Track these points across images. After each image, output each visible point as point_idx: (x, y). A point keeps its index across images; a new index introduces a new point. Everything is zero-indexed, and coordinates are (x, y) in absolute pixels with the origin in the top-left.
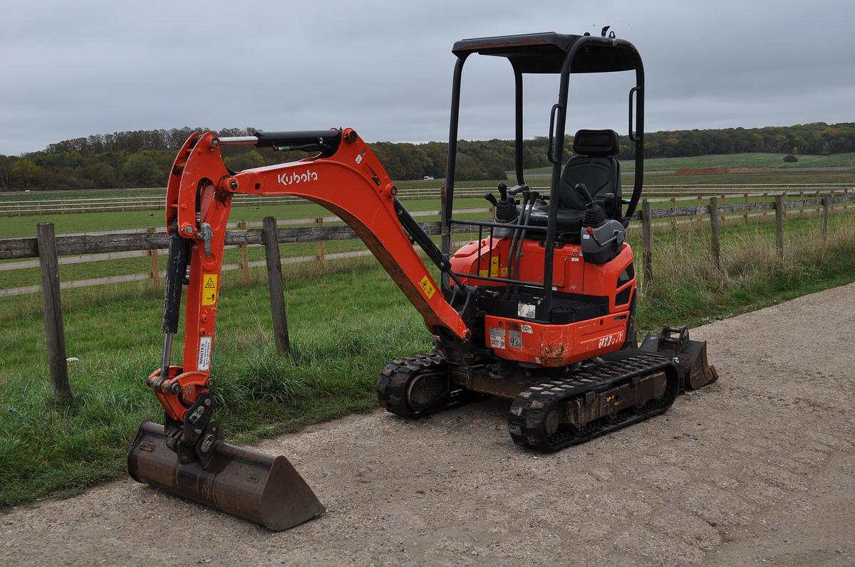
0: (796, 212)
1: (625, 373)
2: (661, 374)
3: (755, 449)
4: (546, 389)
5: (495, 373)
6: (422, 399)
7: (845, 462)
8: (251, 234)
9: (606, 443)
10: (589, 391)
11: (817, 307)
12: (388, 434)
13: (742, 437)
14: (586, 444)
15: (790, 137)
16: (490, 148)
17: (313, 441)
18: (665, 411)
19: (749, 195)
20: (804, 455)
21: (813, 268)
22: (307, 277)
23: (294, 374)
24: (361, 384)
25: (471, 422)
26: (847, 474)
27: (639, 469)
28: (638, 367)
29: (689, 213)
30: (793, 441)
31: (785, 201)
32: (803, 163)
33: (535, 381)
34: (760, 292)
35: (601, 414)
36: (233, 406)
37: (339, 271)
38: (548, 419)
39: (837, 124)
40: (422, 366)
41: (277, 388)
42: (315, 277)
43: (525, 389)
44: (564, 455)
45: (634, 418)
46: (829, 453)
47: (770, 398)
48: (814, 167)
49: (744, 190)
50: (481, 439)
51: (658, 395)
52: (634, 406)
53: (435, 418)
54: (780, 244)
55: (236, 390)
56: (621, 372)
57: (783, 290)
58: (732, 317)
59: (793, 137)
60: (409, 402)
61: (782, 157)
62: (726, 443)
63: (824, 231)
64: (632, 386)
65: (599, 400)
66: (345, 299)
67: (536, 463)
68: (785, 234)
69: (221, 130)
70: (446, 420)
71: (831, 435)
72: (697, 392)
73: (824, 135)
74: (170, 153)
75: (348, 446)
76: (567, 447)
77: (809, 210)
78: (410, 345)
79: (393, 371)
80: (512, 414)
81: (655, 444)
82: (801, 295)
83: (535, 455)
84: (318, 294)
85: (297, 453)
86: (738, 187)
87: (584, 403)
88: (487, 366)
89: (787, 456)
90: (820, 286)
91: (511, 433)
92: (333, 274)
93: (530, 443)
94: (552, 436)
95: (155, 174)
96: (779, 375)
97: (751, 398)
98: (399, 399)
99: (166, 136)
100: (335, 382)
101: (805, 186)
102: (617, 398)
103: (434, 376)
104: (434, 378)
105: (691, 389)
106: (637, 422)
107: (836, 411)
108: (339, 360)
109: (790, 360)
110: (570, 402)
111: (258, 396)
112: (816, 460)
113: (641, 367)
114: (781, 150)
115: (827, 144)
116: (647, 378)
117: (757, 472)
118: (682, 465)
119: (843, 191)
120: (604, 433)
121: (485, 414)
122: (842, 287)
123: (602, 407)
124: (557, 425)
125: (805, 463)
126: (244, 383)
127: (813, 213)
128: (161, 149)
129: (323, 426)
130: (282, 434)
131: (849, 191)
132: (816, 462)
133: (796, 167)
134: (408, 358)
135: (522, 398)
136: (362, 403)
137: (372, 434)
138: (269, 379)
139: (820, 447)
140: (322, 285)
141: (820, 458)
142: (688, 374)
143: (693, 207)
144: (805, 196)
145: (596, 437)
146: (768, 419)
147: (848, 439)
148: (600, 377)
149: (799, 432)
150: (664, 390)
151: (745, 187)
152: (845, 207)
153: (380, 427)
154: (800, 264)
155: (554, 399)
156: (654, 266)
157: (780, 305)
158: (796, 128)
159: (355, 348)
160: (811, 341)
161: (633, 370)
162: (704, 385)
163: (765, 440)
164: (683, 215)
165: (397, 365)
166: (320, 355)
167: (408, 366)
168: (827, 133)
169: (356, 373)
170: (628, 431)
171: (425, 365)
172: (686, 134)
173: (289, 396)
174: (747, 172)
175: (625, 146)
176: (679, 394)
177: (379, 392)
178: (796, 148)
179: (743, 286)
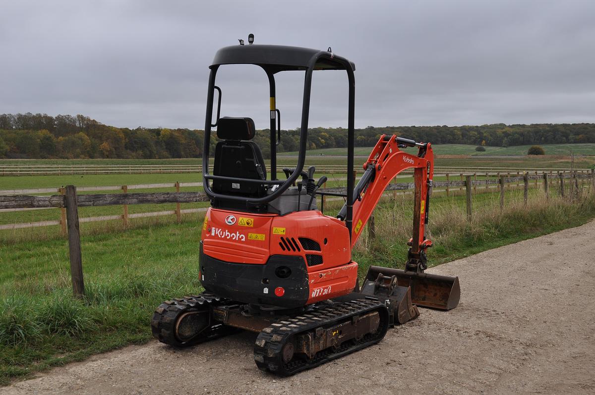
0: (483, 188)
1: (347, 313)
2: (376, 313)
3: (445, 373)
4: (285, 325)
5: (246, 312)
6: (188, 332)
7: (511, 381)
8: (55, 199)
9: (331, 367)
10: (318, 327)
11: (495, 259)
12: (158, 361)
13: (435, 362)
14: (315, 369)
15: (480, 133)
16: (263, 136)
17: (95, 368)
18: (379, 342)
19: (450, 175)
20: (481, 377)
21: (493, 231)
22: (113, 231)
23: (85, 313)
24: (140, 320)
25: (227, 351)
26: (513, 391)
27: (355, 389)
28: (357, 308)
29: (402, 188)
30: (473, 365)
31: (473, 180)
32: (489, 152)
33: (277, 319)
34: (454, 248)
35: (329, 345)
36: (31, 340)
37: (139, 228)
38: (285, 349)
39: (513, 125)
40: (188, 305)
41: (70, 324)
42: (119, 231)
43: (268, 325)
44: (297, 379)
45: (354, 348)
46: (500, 375)
47: (457, 331)
48: (497, 155)
49: (447, 171)
50: (233, 366)
51: (373, 330)
52: (354, 338)
53: (198, 348)
54: (469, 211)
55: (34, 326)
56: (344, 312)
57: (471, 246)
58: (433, 267)
59: (482, 133)
60: (177, 334)
61: (474, 147)
62: (423, 367)
63: (502, 203)
64: (352, 323)
65: (326, 333)
66: (140, 249)
67: (274, 385)
68: (474, 205)
69: (57, 116)
70: (205, 350)
71: (502, 360)
72: (403, 326)
73: (503, 133)
74: (15, 133)
75: (124, 373)
76: (300, 372)
77: (493, 187)
78: (183, 288)
79: (165, 310)
80: (257, 345)
81: (368, 368)
82: (484, 250)
83: (275, 379)
84: (119, 245)
85: (81, 379)
86: (443, 168)
87: (314, 337)
88: (241, 306)
89: (468, 377)
90: (498, 244)
91: (255, 361)
92: (133, 229)
93: (271, 369)
94: (289, 363)
95: (2, 148)
96: (466, 312)
97: (444, 331)
98: (168, 332)
99: (12, 119)
100: (119, 319)
101: (490, 169)
102: (340, 333)
103: (198, 313)
104: (198, 315)
105: (399, 324)
106: (356, 351)
107: (506, 340)
108: (124, 301)
109: (474, 301)
110: (303, 336)
111: (53, 330)
112: (490, 380)
113: (360, 308)
114: (474, 143)
115: (506, 139)
116: (365, 317)
117: (445, 391)
118: (388, 386)
119: (516, 173)
120: (330, 360)
121: (239, 344)
122: (513, 245)
123: (329, 340)
124: (292, 355)
125: (481, 383)
126: (41, 320)
127: (495, 189)
128: (8, 129)
129: (106, 355)
130: (71, 362)
131: (520, 173)
132: (490, 382)
133: (484, 155)
134: (178, 299)
135: (266, 332)
136: (140, 336)
137: (145, 362)
138: (64, 317)
139: (493, 370)
140: (124, 238)
141: (493, 378)
142: (396, 313)
143: (405, 184)
144: (490, 176)
145: (323, 363)
146: (455, 348)
147: (514, 363)
148: (328, 316)
149: (478, 358)
150: (378, 326)
151: (448, 168)
152: (518, 185)
153: (153, 356)
154: (483, 227)
155: (290, 333)
156: (376, 228)
157: (469, 258)
158: (484, 127)
159: (139, 291)
160: (490, 286)
161: (354, 311)
162: (409, 321)
163: (452, 365)
164: (398, 189)
165: (168, 304)
166: (110, 297)
167: (178, 306)
168: (506, 132)
169: (138, 311)
170: (349, 358)
171: (191, 305)
172: (406, 129)
173: (79, 331)
174: (450, 158)
175: (363, 137)
176: (389, 328)
177: (153, 327)
178: (484, 142)
179: (442, 243)
